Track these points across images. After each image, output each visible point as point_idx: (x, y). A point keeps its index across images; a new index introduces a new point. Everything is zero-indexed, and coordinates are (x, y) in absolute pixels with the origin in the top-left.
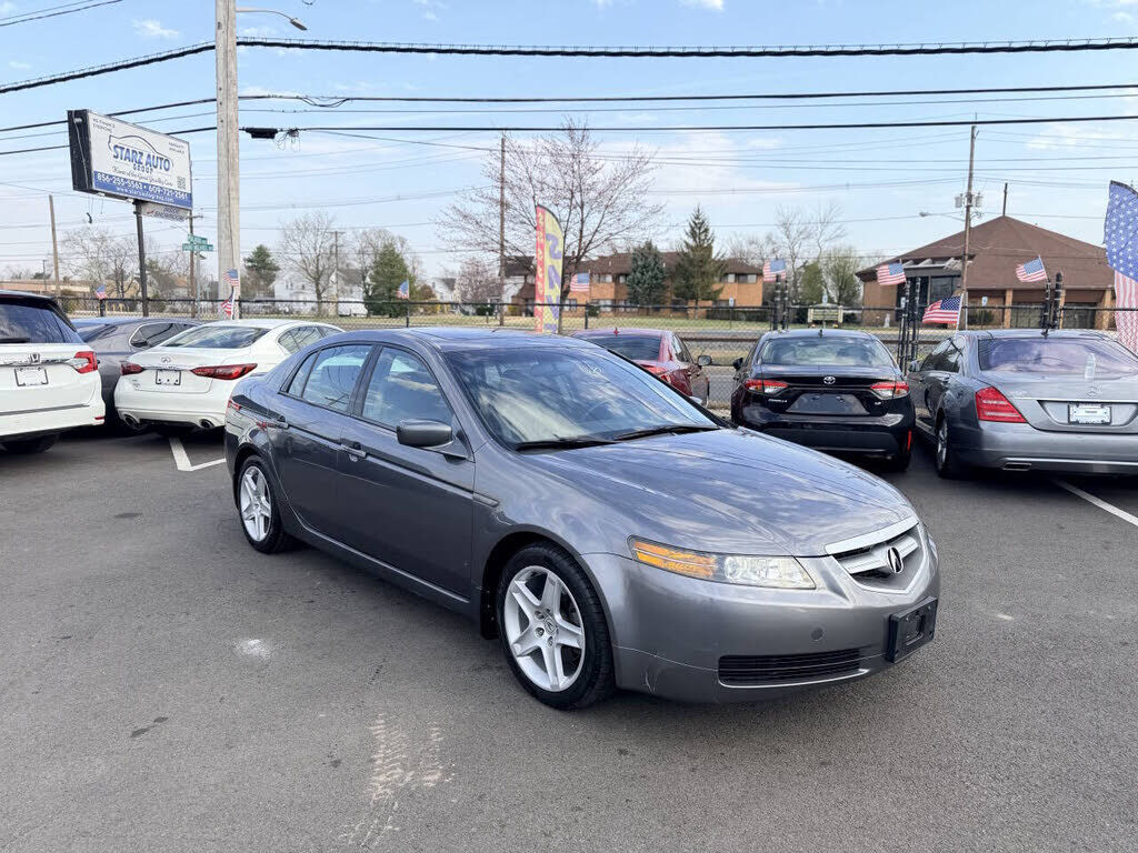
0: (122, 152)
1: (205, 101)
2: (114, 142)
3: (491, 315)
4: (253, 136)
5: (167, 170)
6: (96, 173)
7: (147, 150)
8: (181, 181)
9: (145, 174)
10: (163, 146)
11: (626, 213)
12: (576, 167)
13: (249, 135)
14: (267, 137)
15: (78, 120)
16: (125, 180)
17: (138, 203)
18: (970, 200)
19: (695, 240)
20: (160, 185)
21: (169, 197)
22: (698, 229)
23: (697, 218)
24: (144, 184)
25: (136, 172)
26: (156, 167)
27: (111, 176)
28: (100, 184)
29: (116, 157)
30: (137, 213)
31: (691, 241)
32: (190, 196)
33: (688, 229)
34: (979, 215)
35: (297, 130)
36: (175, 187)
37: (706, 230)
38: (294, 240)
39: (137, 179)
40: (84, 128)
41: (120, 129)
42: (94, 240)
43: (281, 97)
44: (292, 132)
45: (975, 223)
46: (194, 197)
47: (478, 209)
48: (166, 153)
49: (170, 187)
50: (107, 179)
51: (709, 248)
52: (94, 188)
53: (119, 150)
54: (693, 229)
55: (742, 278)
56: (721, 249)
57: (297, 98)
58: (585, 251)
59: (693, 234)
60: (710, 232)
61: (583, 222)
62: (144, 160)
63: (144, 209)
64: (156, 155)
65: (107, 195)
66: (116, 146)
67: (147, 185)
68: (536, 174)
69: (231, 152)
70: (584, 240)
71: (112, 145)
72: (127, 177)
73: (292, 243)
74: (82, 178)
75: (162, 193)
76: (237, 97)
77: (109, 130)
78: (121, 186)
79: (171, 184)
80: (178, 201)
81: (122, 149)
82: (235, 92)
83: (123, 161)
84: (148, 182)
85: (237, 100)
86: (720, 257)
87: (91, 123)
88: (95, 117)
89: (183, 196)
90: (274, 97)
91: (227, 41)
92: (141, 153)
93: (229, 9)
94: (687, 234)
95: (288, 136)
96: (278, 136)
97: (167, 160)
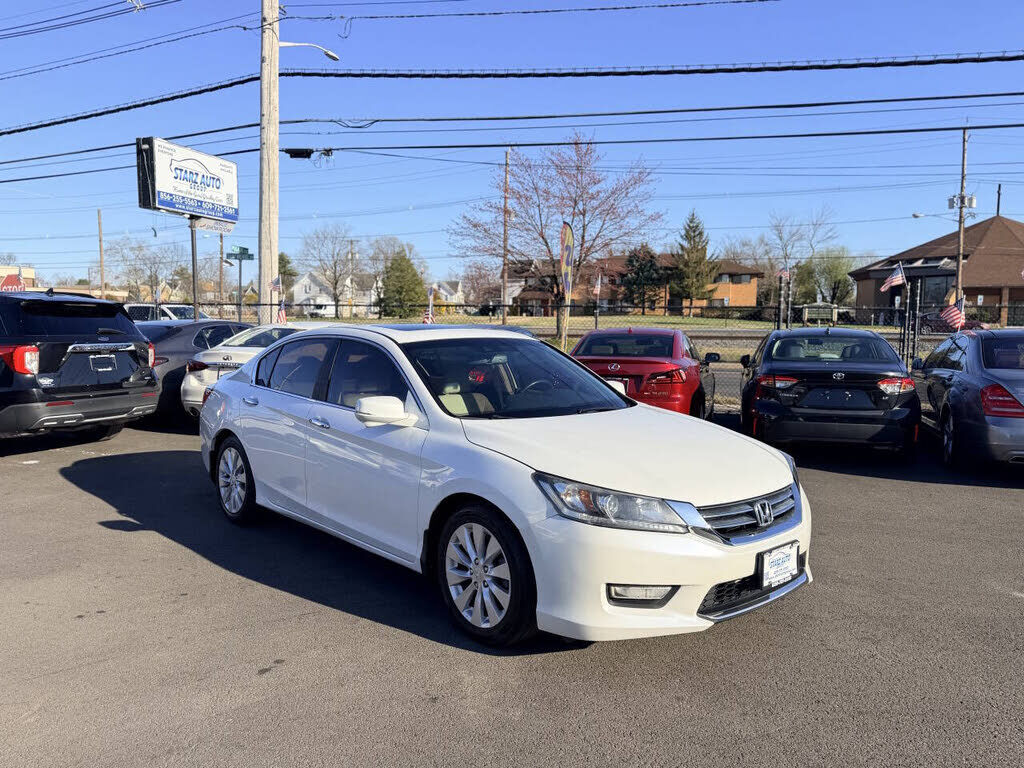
0: (181, 174)
1: (249, 126)
2: (175, 165)
3: (493, 315)
4: (291, 157)
5: (218, 188)
6: (159, 192)
7: (201, 171)
9: (199, 193)
10: (215, 167)
11: (627, 220)
12: (579, 177)
13: (288, 155)
14: (305, 157)
15: (146, 147)
16: (183, 198)
17: (192, 218)
18: (962, 202)
19: (689, 242)
20: (212, 201)
21: (220, 212)
22: (693, 232)
23: (691, 221)
24: (198, 201)
25: (192, 191)
26: (208, 186)
27: (171, 195)
28: (162, 202)
29: (176, 178)
30: (192, 227)
31: (685, 244)
32: (237, 211)
33: (683, 232)
34: (973, 216)
35: (330, 150)
36: (224, 203)
37: (701, 234)
39: (193, 197)
40: (150, 153)
41: (180, 153)
43: (317, 121)
44: (328, 152)
45: (969, 223)
46: (240, 212)
47: (486, 217)
48: (218, 173)
49: (220, 203)
50: (169, 198)
51: (704, 249)
52: (157, 205)
53: (178, 172)
54: (687, 231)
55: (735, 278)
56: (715, 250)
57: (331, 121)
58: (586, 256)
59: (687, 237)
60: (705, 235)
61: (584, 228)
62: (199, 180)
63: (199, 223)
64: (209, 175)
65: (169, 212)
66: (176, 169)
67: (201, 202)
68: (542, 185)
69: (272, 170)
70: (585, 245)
71: (173, 167)
72: (185, 195)
73: (312, 251)
74: (147, 196)
75: (213, 209)
76: (278, 121)
77: (171, 154)
78: (179, 204)
79: (220, 201)
80: (226, 216)
81: (181, 170)
82: (276, 116)
83: (182, 181)
84: (202, 199)
85: (278, 125)
86: (714, 258)
87: (156, 149)
88: (160, 143)
89: (231, 212)
90: (310, 121)
91: (271, 73)
92: (197, 174)
93: (273, 44)
94: (682, 237)
95: (323, 156)
96: (314, 156)
97: (218, 179)
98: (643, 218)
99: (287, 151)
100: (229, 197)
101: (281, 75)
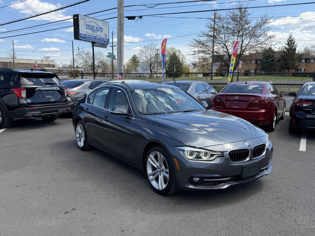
0: (89, 27)
1: (114, 9)
2: (86, 24)
3: (208, 76)
4: (128, 19)
5: (102, 32)
6: (81, 34)
7: (96, 26)
8: (106, 35)
9: (95, 33)
10: (100, 24)
11: (260, 38)
12: (241, 22)
14: (133, 19)
15: (76, 18)
16: (89, 36)
17: (93, 43)
19: (289, 46)
20: (99, 37)
21: (102, 40)
22: (291, 42)
23: (290, 38)
24: (94, 37)
25: (93, 33)
26: (98, 31)
27: (85, 35)
28: (82, 37)
29: (87, 28)
30: (93, 46)
31: (287, 47)
32: (108, 40)
33: (287, 42)
35: (142, 16)
36: (104, 37)
37: (294, 43)
38: (144, 53)
39: (93, 35)
41: (88, 20)
42: (85, 54)
43: (137, 5)
44: (141, 17)
47: (204, 39)
48: (102, 27)
49: (103, 37)
50: (84, 36)
51: (295, 49)
52: (80, 38)
53: (87, 26)
55: (308, 61)
56: (300, 49)
57: (142, 5)
58: (243, 52)
59: (288, 44)
60: (295, 43)
61: (242, 41)
63: (95, 45)
64: (98, 27)
65: (84, 40)
66: (87, 25)
67: (96, 37)
68: (225, 25)
69: (121, 24)
72: (89, 35)
74: (77, 35)
75: (100, 39)
76: (124, 6)
77: (85, 20)
78: (88, 38)
80: (105, 42)
82: (123, 4)
86: (299, 52)
87: (80, 18)
89: (106, 40)
90: (135, 5)
95: (139, 18)
96: (136, 18)
97: (102, 28)
98: (267, 37)
99: (127, 17)
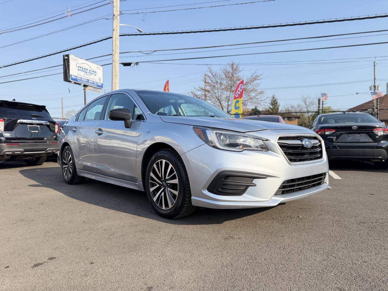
0: (80, 69)
4: (124, 66)
5: (95, 75)
6: (71, 75)
7: (89, 69)
9: (88, 76)
10: (94, 67)
13: (123, 65)
14: (128, 66)
15: (66, 58)
16: (81, 78)
17: (85, 86)
19: (273, 106)
20: (93, 80)
21: (96, 84)
22: (274, 103)
23: (274, 98)
24: (87, 80)
25: (85, 75)
26: (92, 74)
27: (76, 76)
28: (72, 79)
29: (79, 70)
30: (84, 89)
31: (271, 107)
32: (102, 84)
33: (270, 102)
35: (138, 62)
36: (98, 81)
37: (277, 103)
39: (85, 78)
40: (68, 60)
41: (80, 61)
43: (133, 52)
44: (137, 63)
48: (95, 70)
49: (96, 81)
50: (75, 78)
51: (278, 109)
52: (70, 80)
53: (80, 68)
54: (272, 102)
56: (282, 109)
57: (139, 52)
62: (88, 71)
63: (87, 88)
64: (92, 70)
65: (75, 83)
66: (79, 67)
67: (89, 80)
69: (116, 71)
71: (77, 66)
72: (82, 77)
74: (67, 77)
75: (93, 83)
76: (119, 53)
77: (77, 61)
78: (79, 80)
79: (96, 80)
80: (98, 86)
81: (81, 67)
82: (118, 51)
83: (81, 71)
84: (89, 79)
85: (119, 54)
86: (281, 111)
87: (70, 59)
88: (72, 57)
89: (100, 85)
90: (131, 52)
91: (116, 35)
92: (87, 69)
93: (117, 24)
94: (270, 104)
95: (135, 65)
96: (132, 65)
97: (95, 72)
99: (122, 64)
100: (100, 79)
101: (120, 36)
